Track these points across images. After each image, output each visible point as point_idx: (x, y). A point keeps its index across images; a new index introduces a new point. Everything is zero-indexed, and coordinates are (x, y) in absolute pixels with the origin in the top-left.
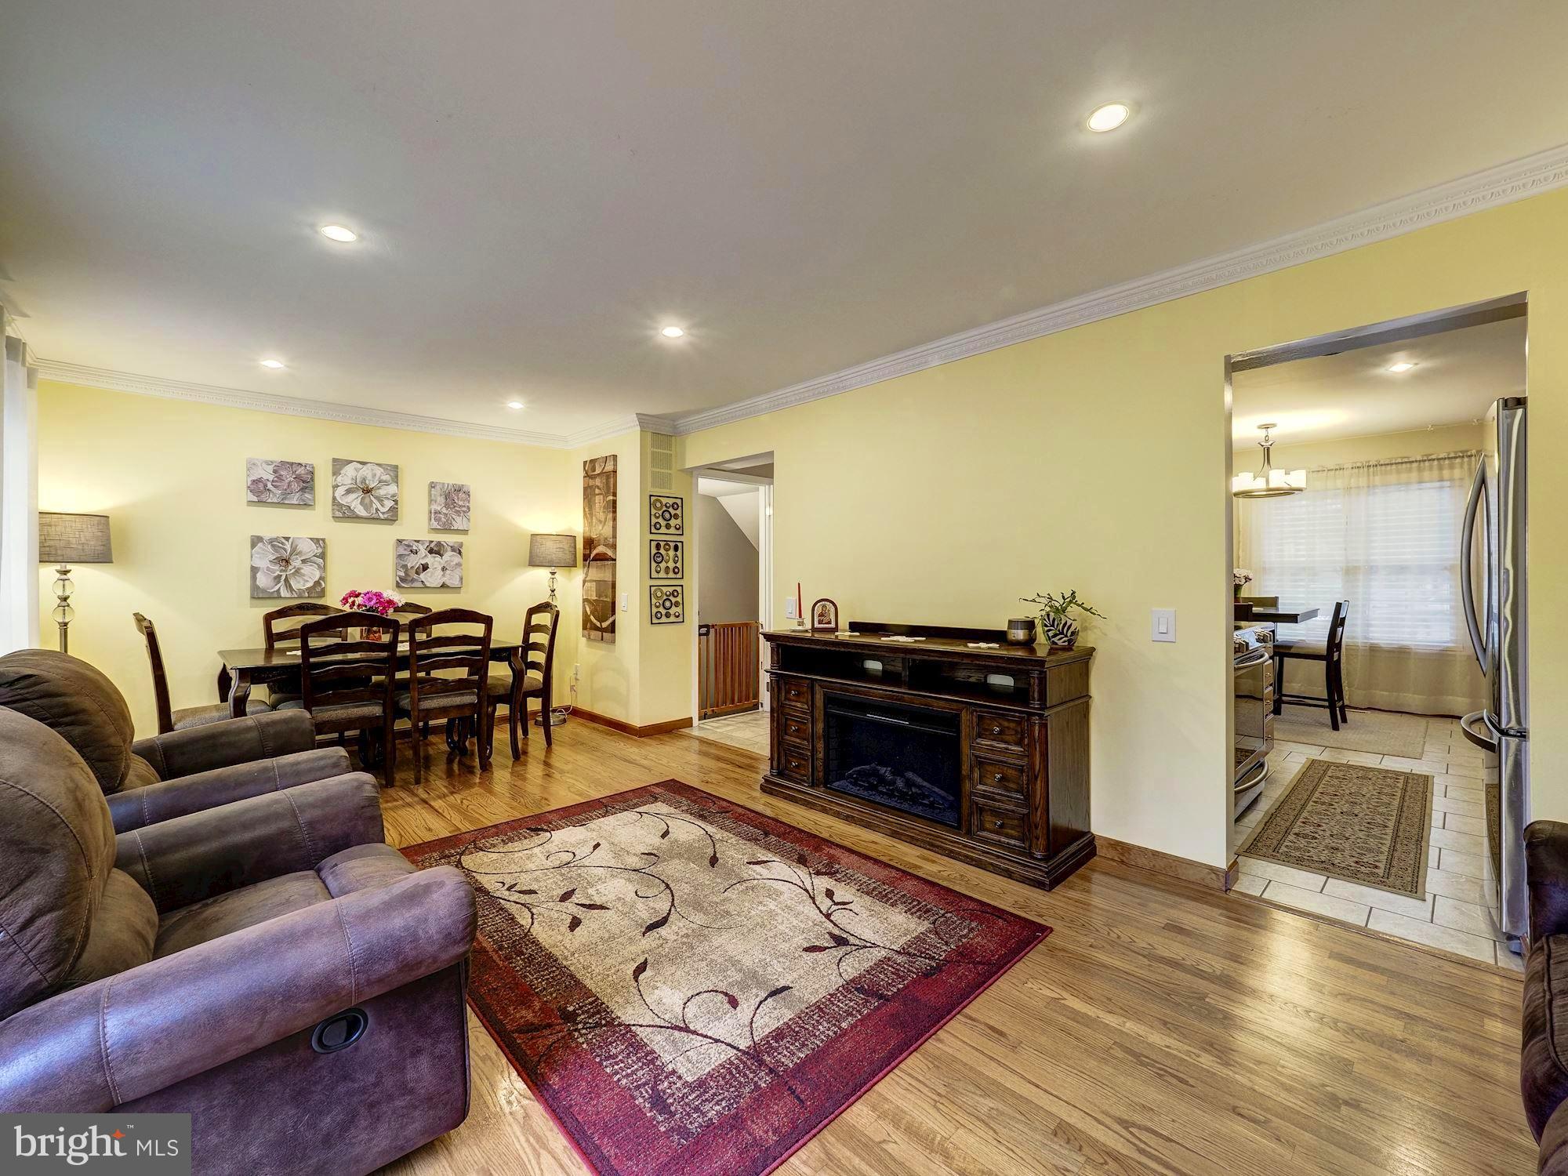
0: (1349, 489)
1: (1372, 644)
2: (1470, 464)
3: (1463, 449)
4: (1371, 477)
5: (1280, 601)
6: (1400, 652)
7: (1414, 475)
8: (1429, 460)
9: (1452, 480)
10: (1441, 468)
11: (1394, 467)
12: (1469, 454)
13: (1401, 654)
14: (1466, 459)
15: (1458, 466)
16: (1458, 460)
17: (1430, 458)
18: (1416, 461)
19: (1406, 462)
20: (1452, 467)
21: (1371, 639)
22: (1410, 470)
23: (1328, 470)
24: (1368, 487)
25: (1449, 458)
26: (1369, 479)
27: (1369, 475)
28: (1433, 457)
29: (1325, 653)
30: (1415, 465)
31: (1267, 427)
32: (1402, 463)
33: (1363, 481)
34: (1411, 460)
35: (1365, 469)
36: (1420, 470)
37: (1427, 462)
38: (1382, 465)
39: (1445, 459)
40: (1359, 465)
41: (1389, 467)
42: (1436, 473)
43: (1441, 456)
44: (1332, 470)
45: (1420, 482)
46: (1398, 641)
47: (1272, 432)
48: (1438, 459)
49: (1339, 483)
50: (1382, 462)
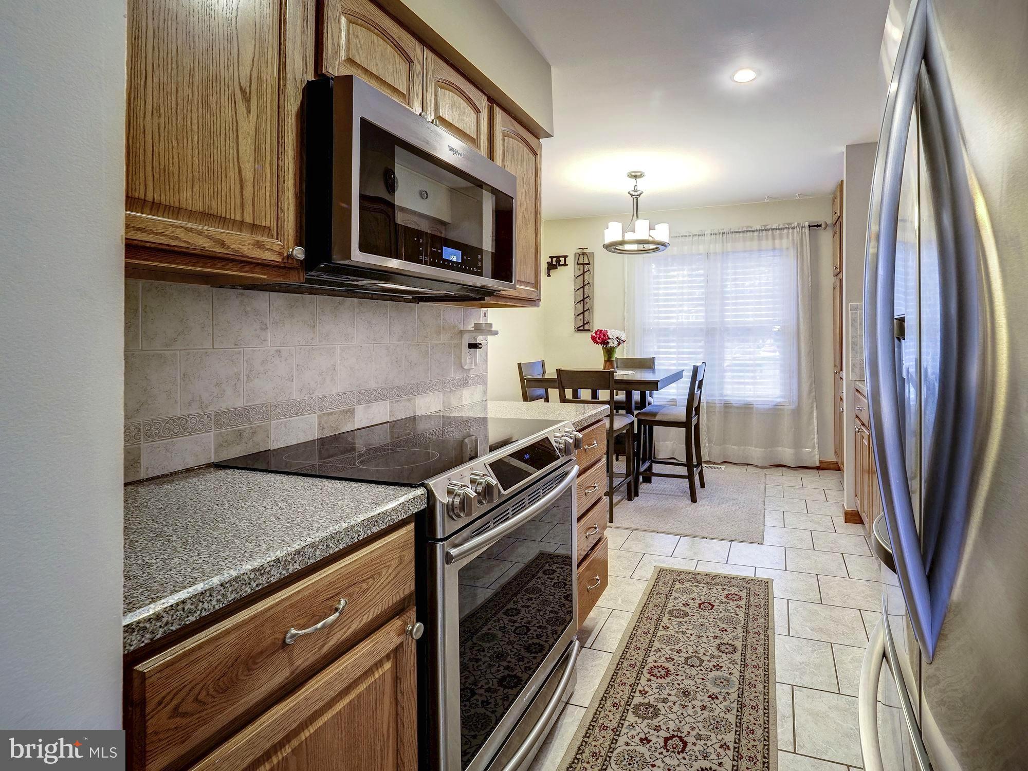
0: (708, 254)
1: (725, 401)
2: (793, 233)
3: (790, 222)
4: (725, 244)
5: (657, 362)
6: (745, 408)
7: (755, 243)
8: (766, 230)
9: (781, 250)
10: (774, 238)
11: (741, 234)
12: (793, 226)
13: (746, 409)
14: (791, 231)
15: (785, 236)
16: (786, 231)
17: (766, 228)
18: (757, 230)
19: (750, 231)
20: (781, 237)
21: (726, 396)
22: (752, 239)
23: (693, 236)
24: (723, 253)
25: (779, 229)
26: (723, 245)
27: (723, 242)
28: (769, 227)
29: (684, 420)
30: (756, 234)
31: (635, 176)
32: (747, 231)
33: (718, 247)
34: (753, 229)
35: (721, 236)
36: (759, 239)
37: (764, 232)
38: (732, 233)
39: (777, 229)
40: (716, 232)
41: (737, 235)
42: (770, 242)
43: (774, 227)
44: (696, 235)
45: (760, 250)
46: (744, 397)
47: (642, 184)
48: (772, 230)
49: (702, 249)
50: (732, 230)
